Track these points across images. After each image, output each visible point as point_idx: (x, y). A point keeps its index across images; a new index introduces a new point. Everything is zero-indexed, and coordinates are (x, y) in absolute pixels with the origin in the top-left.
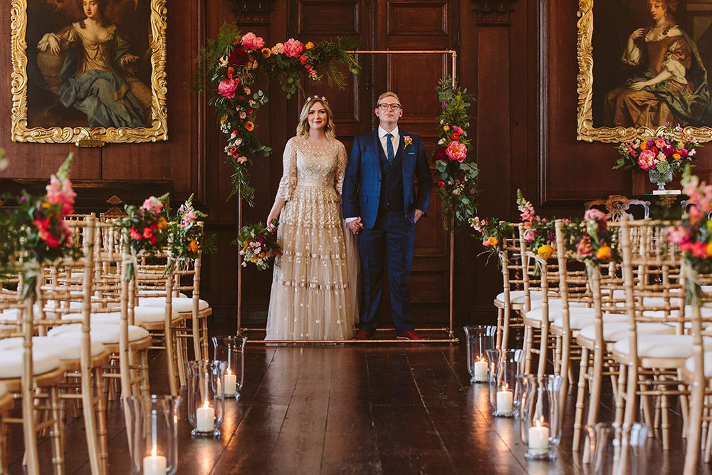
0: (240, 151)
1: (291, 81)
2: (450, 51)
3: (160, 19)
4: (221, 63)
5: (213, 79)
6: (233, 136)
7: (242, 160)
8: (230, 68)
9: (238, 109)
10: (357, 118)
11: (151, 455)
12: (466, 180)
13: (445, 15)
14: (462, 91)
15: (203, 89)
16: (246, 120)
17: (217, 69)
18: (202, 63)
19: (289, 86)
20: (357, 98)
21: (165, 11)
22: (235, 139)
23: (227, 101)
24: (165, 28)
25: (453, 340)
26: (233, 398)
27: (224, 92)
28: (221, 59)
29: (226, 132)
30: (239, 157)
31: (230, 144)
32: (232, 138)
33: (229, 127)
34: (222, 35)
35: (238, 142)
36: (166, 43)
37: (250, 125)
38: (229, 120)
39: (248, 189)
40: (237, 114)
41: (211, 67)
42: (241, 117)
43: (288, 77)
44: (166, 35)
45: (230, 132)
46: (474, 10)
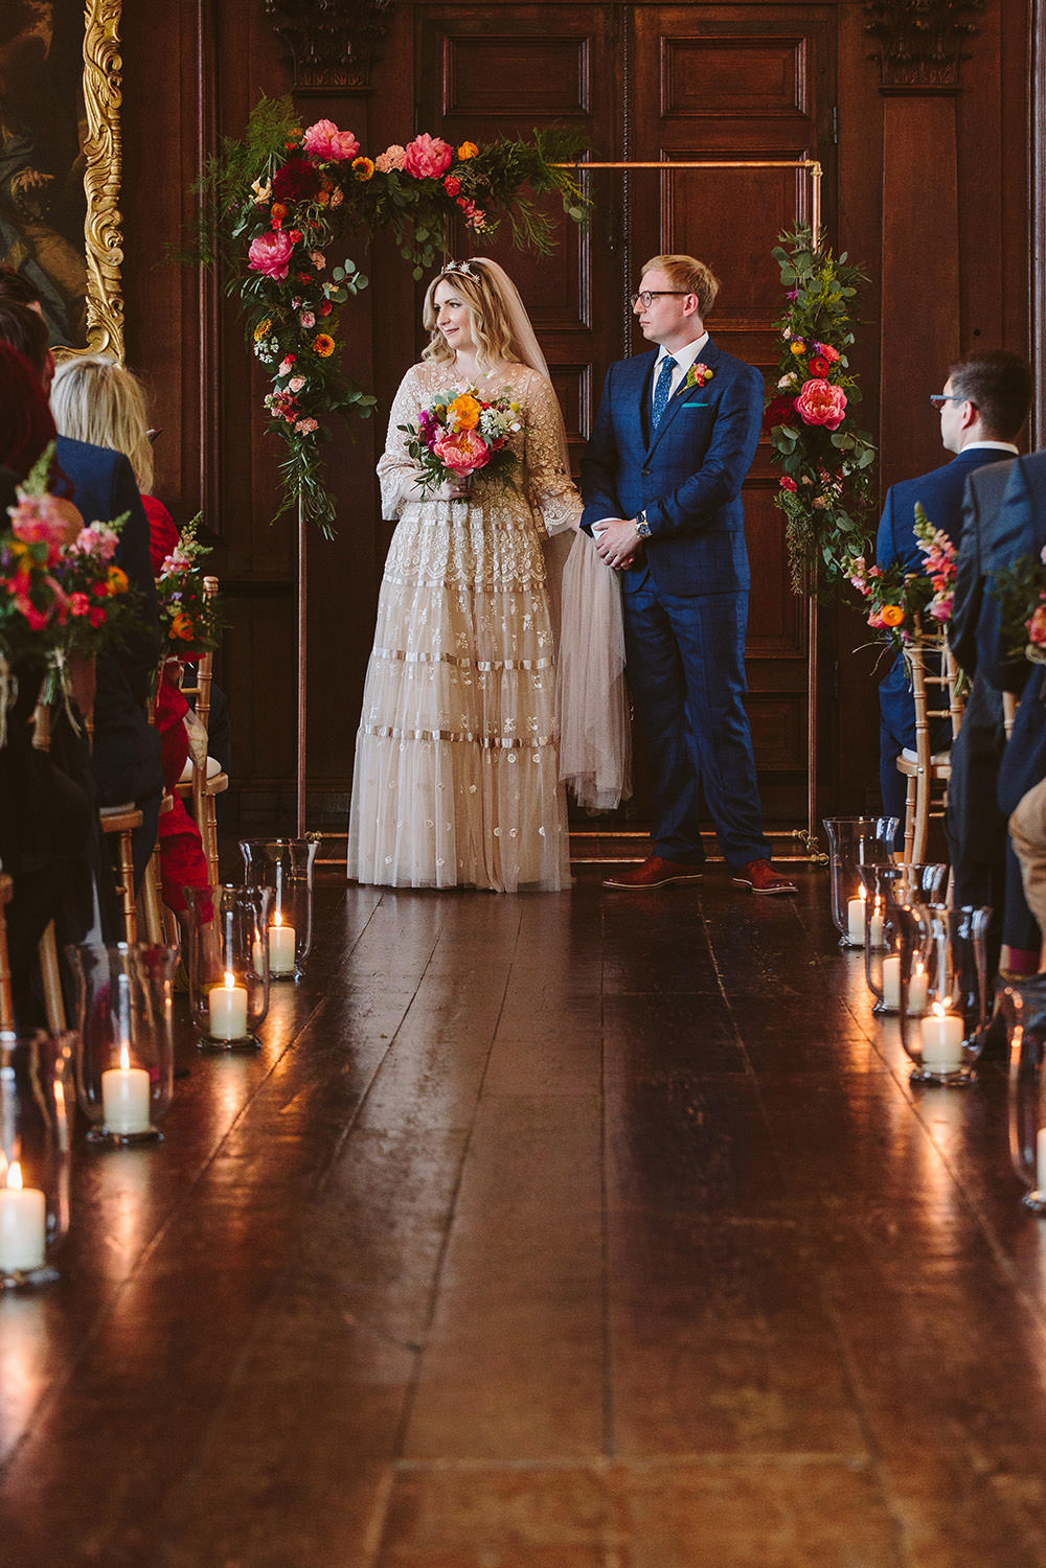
0: (301, 405)
1: (422, 236)
2: (808, 163)
3: (104, 84)
4: (256, 195)
5: (236, 233)
6: (284, 369)
7: (307, 427)
8: (276, 207)
9: (295, 305)
10: (586, 318)
11: (119, 1067)
12: (847, 473)
13: (802, 69)
14: (836, 257)
15: (211, 255)
16: (314, 332)
17: (245, 209)
18: (208, 195)
19: (419, 248)
20: (586, 273)
21: (118, 64)
22: (288, 377)
23: (268, 285)
24: (117, 104)
25: (813, 858)
26: (286, 979)
27: (261, 266)
28: (255, 185)
29: (268, 359)
30: (300, 419)
31: (277, 390)
32: (282, 373)
33: (275, 348)
34: (256, 128)
35: (296, 385)
36: (121, 142)
37: (325, 344)
38: (275, 330)
39: (321, 496)
40: (294, 317)
41: (231, 203)
42: (304, 324)
43: (416, 225)
44: (120, 123)
45: (279, 359)
46: (872, 57)
